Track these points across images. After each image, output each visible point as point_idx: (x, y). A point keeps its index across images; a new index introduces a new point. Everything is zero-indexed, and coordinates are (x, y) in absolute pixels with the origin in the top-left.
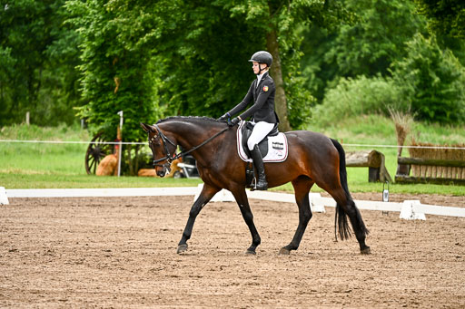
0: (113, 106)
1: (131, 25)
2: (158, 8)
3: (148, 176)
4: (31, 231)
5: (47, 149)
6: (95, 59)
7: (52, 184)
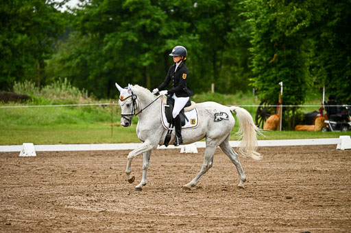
0: (276, 78)
1: (287, 17)
2: (307, 4)
3: (302, 130)
6: (261, 43)
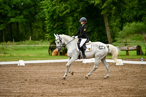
1: (61, 8)
2: (68, 3)
4: (32, 74)
5: (37, 48)
6: (50, 19)
7: (38, 59)
